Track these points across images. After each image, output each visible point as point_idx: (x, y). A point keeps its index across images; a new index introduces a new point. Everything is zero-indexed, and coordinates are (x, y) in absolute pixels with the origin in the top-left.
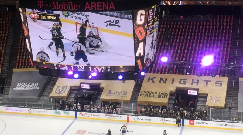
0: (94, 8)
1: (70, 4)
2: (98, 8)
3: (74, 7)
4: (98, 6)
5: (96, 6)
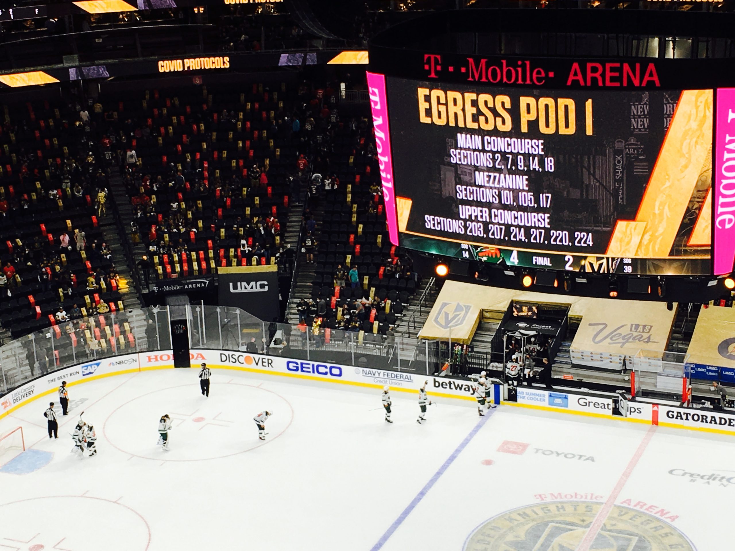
3: (535, 76)
5: (603, 75)
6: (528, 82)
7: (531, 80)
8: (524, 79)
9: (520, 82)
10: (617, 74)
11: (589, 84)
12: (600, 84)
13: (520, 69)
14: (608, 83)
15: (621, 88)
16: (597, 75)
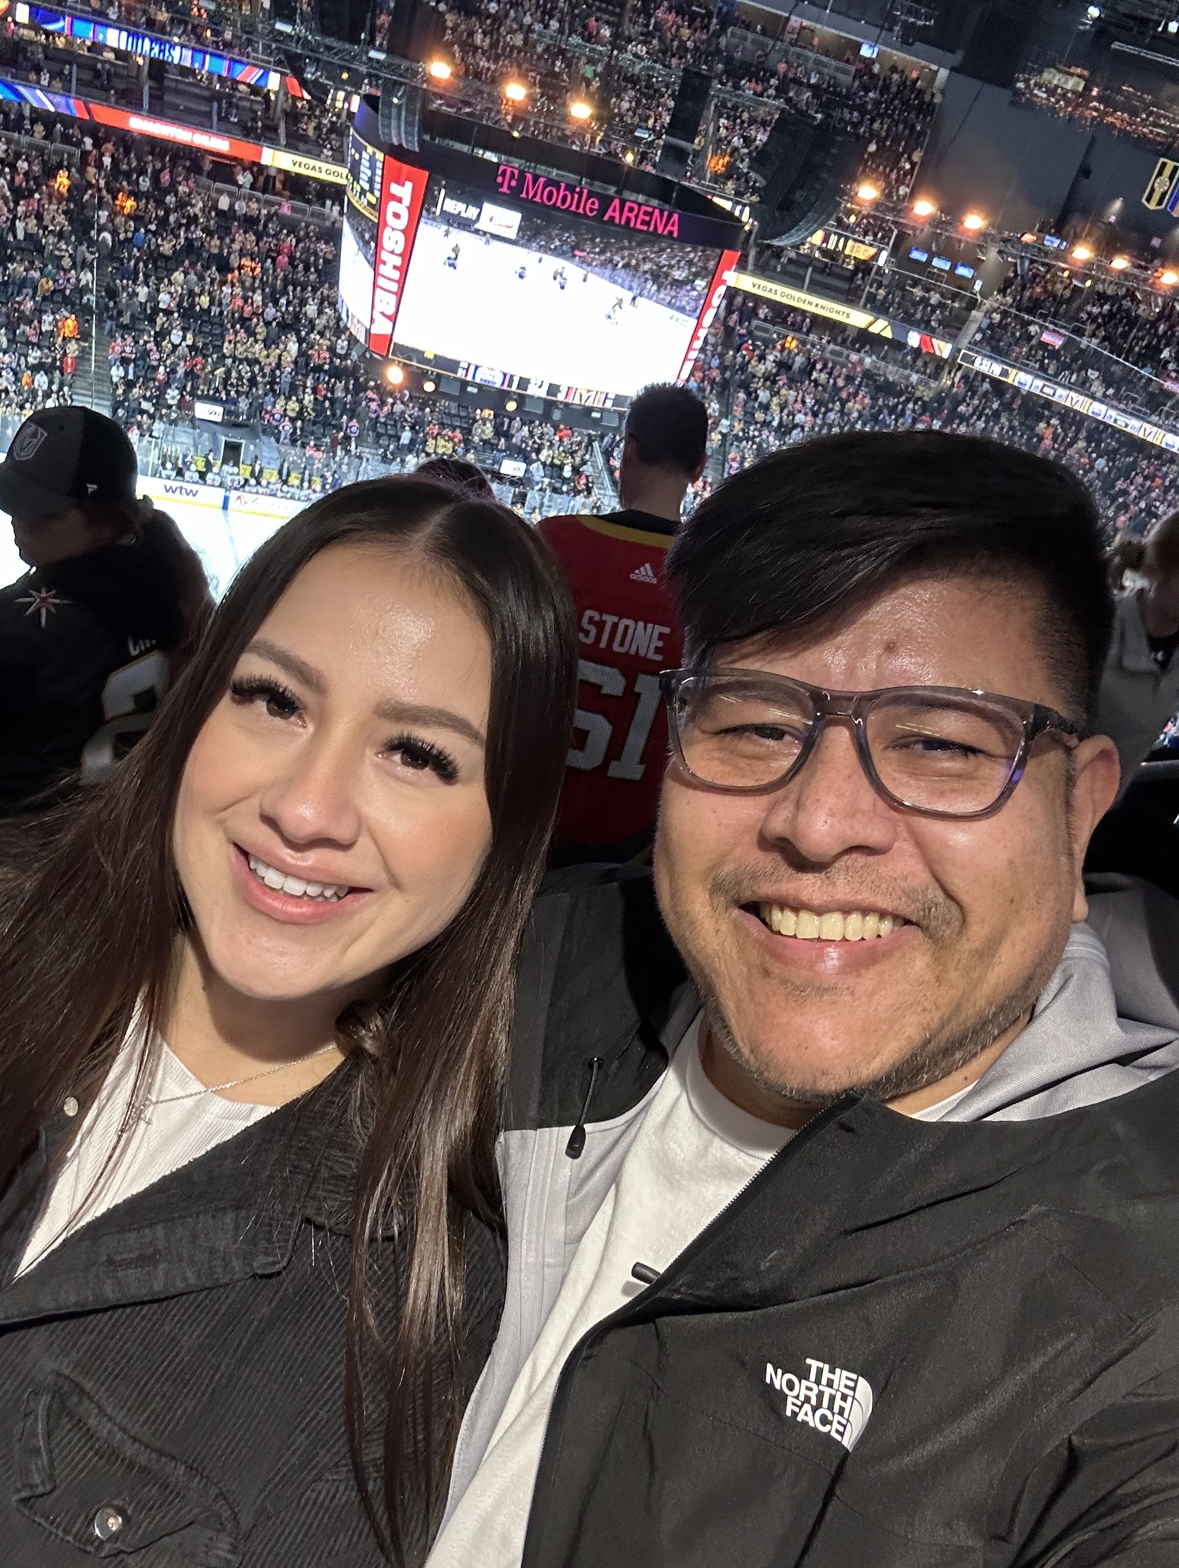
0: (628, 219)
1: (581, 194)
2: (639, 221)
3: (588, 205)
4: (641, 216)
5: (637, 217)
6: (581, 211)
7: (584, 209)
8: (578, 207)
9: (573, 208)
10: (647, 218)
11: (623, 222)
12: (632, 225)
13: (576, 196)
14: (639, 226)
15: (647, 232)
16: (632, 215)
